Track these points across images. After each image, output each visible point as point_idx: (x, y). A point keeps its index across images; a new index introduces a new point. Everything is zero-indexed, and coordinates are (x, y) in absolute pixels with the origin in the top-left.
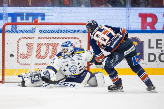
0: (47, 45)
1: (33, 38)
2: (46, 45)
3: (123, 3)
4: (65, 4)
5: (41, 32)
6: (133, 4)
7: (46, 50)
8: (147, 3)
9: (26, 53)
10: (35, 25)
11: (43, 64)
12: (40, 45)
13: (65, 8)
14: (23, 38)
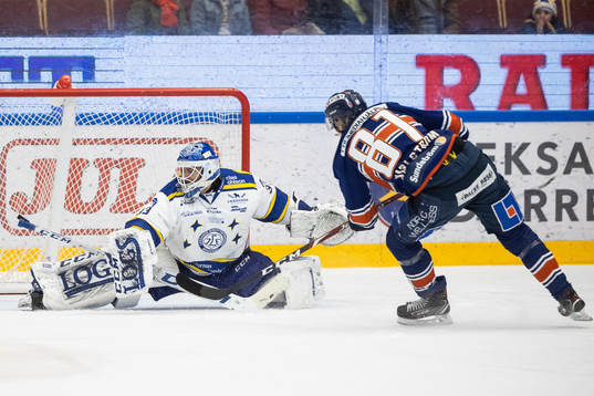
0: (104, 165)
1: (56, 142)
2: (100, 165)
3: (362, 19)
4: (162, 22)
5: (82, 119)
6: (396, 24)
7: (100, 185)
8: (442, 18)
9: (29, 192)
10: (62, 98)
11: (88, 231)
12: (77, 166)
13: (163, 38)
14: (20, 140)
